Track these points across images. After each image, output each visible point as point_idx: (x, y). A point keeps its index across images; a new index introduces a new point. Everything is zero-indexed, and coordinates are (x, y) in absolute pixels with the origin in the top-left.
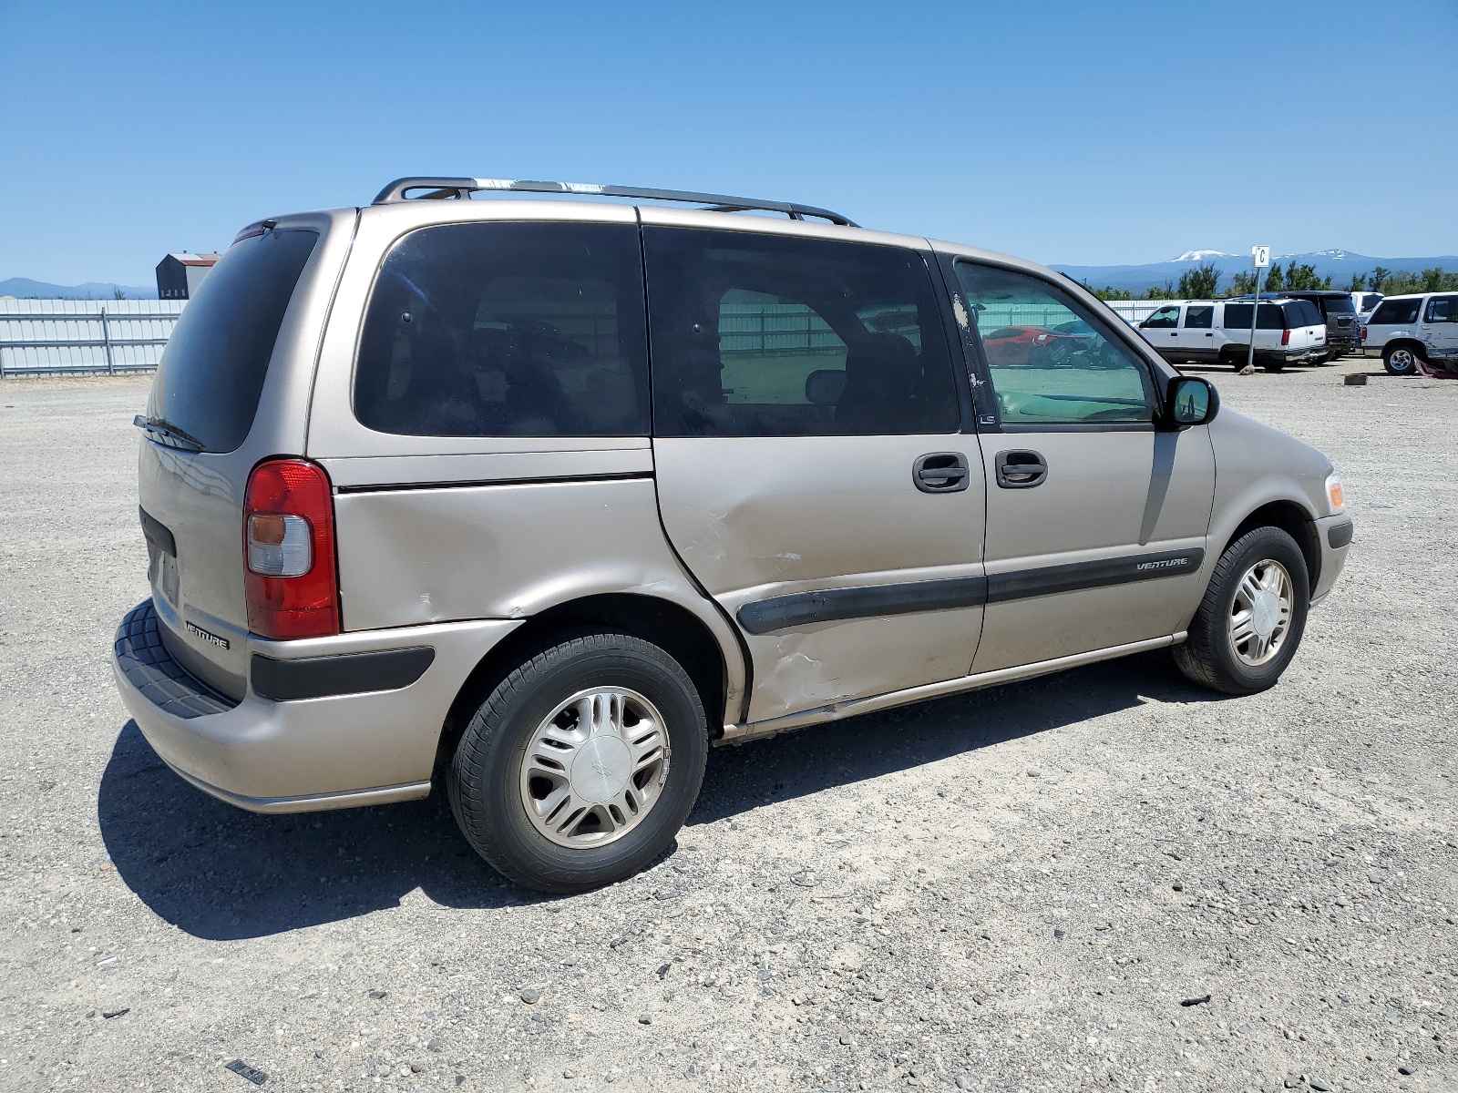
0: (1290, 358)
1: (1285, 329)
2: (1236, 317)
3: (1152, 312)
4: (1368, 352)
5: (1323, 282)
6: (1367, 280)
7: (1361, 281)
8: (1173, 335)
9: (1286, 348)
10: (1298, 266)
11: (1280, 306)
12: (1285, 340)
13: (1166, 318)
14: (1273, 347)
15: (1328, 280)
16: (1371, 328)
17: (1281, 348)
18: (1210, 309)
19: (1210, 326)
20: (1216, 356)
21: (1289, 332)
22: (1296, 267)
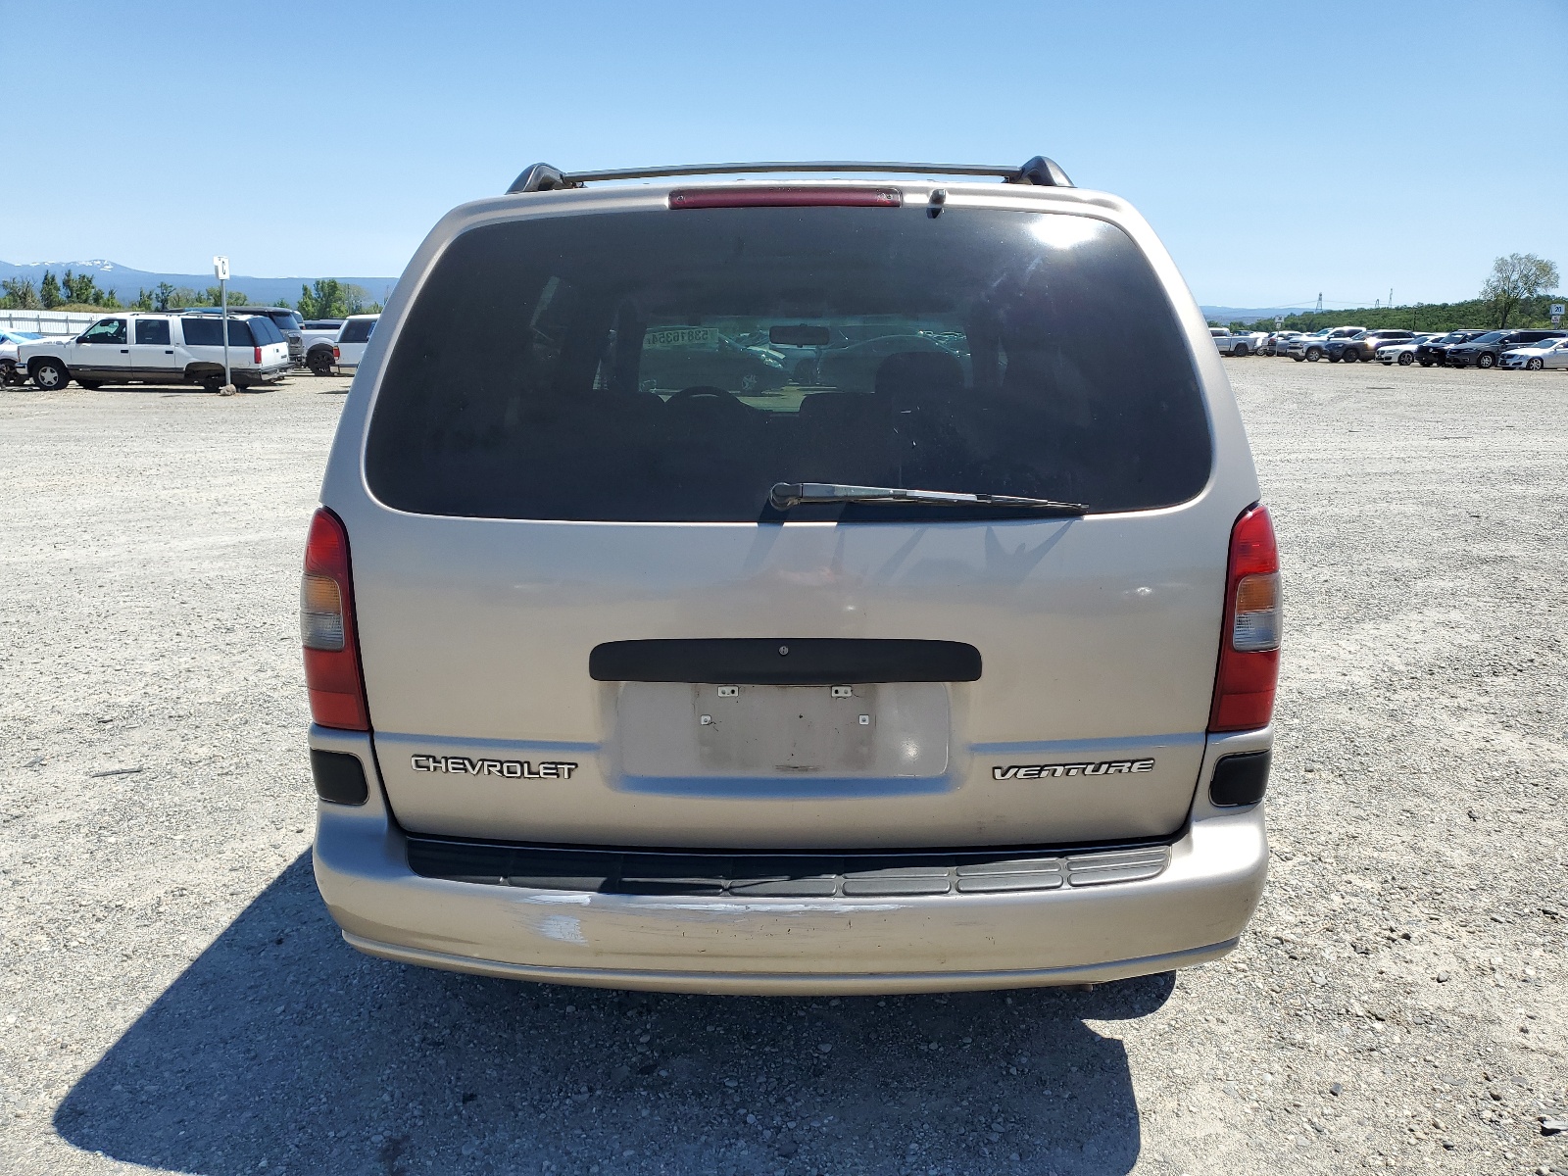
0: (265, 377)
1: (255, 346)
2: (198, 332)
3: (88, 325)
4: (343, 371)
5: (106, 296)
6: (154, 296)
7: (149, 297)
8: (123, 351)
9: (260, 366)
10: (75, 276)
11: (244, 322)
12: (258, 358)
13: (107, 333)
14: (246, 366)
15: (111, 293)
16: (342, 346)
17: (254, 366)
18: (166, 323)
19: (168, 343)
20: (182, 376)
21: (260, 350)
22: (72, 277)
